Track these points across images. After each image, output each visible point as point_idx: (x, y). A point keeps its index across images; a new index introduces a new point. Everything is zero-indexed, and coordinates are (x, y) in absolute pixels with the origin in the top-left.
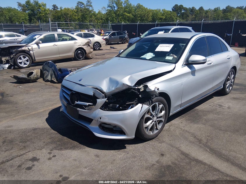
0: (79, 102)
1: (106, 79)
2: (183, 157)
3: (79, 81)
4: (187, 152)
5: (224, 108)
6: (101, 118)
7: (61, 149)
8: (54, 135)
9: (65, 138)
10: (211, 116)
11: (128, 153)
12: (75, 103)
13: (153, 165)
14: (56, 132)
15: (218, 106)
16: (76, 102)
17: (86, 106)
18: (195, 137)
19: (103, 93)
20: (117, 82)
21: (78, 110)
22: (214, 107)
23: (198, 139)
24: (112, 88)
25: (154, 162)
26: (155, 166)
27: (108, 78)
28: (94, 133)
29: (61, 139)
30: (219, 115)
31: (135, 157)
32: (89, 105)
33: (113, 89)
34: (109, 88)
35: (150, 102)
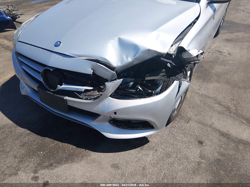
0: (64, 87)
1: (112, 41)
2: (224, 139)
3: (55, 46)
4: (224, 130)
5: (224, 54)
6: (115, 113)
7: (51, 165)
8: (25, 137)
9: (47, 140)
10: (218, 69)
11: (156, 150)
12: (58, 89)
13: (199, 163)
14: (28, 132)
15: (217, 52)
16: (60, 87)
17: (80, 93)
18: (220, 104)
19: (112, 68)
20: (135, 48)
21: (66, 100)
22: (215, 55)
23: (224, 106)
24: (127, 58)
25: (198, 159)
26: (203, 165)
27: (116, 39)
28: (102, 133)
29: (41, 143)
30: (225, 66)
31: (168, 155)
32: (87, 91)
33: (130, 60)
34: (122, 60)
35: (184, 73)
